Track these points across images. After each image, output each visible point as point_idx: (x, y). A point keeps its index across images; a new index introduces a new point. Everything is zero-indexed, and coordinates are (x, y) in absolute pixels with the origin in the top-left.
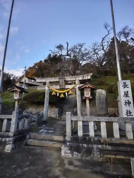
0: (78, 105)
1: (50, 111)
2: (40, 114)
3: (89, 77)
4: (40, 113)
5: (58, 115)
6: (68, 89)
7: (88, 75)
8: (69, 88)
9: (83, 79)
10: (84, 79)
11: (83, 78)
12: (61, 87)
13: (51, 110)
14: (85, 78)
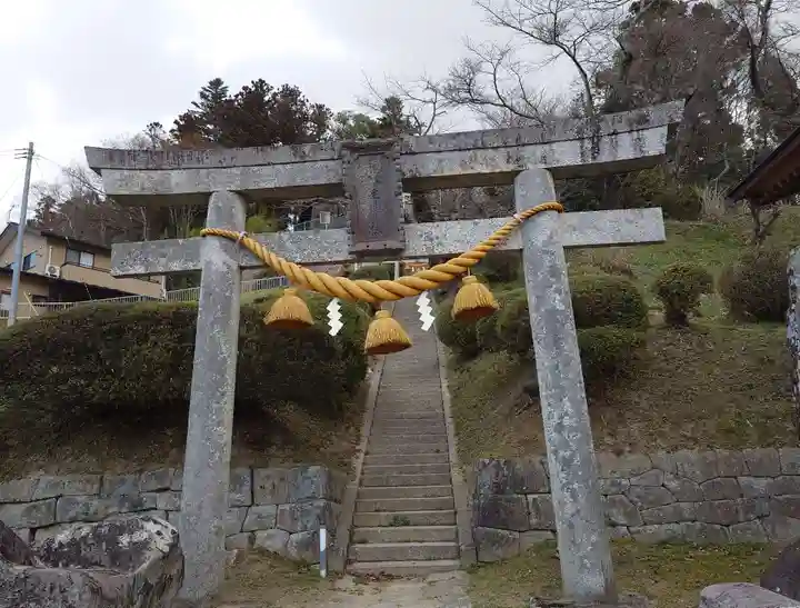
0: (560, 428)
1: (244, 497)
2: (145, 545)
3: (654, 142)
4: (139, 537)
5: (323, 532)
6: (446, 258)
7: (643, 123)
8: (457, 255)
9: (590, 161)
10: (604, 157)
11: (588, 145)
12: (361, 247)
13: (247, 488)
14: (615, 146)
